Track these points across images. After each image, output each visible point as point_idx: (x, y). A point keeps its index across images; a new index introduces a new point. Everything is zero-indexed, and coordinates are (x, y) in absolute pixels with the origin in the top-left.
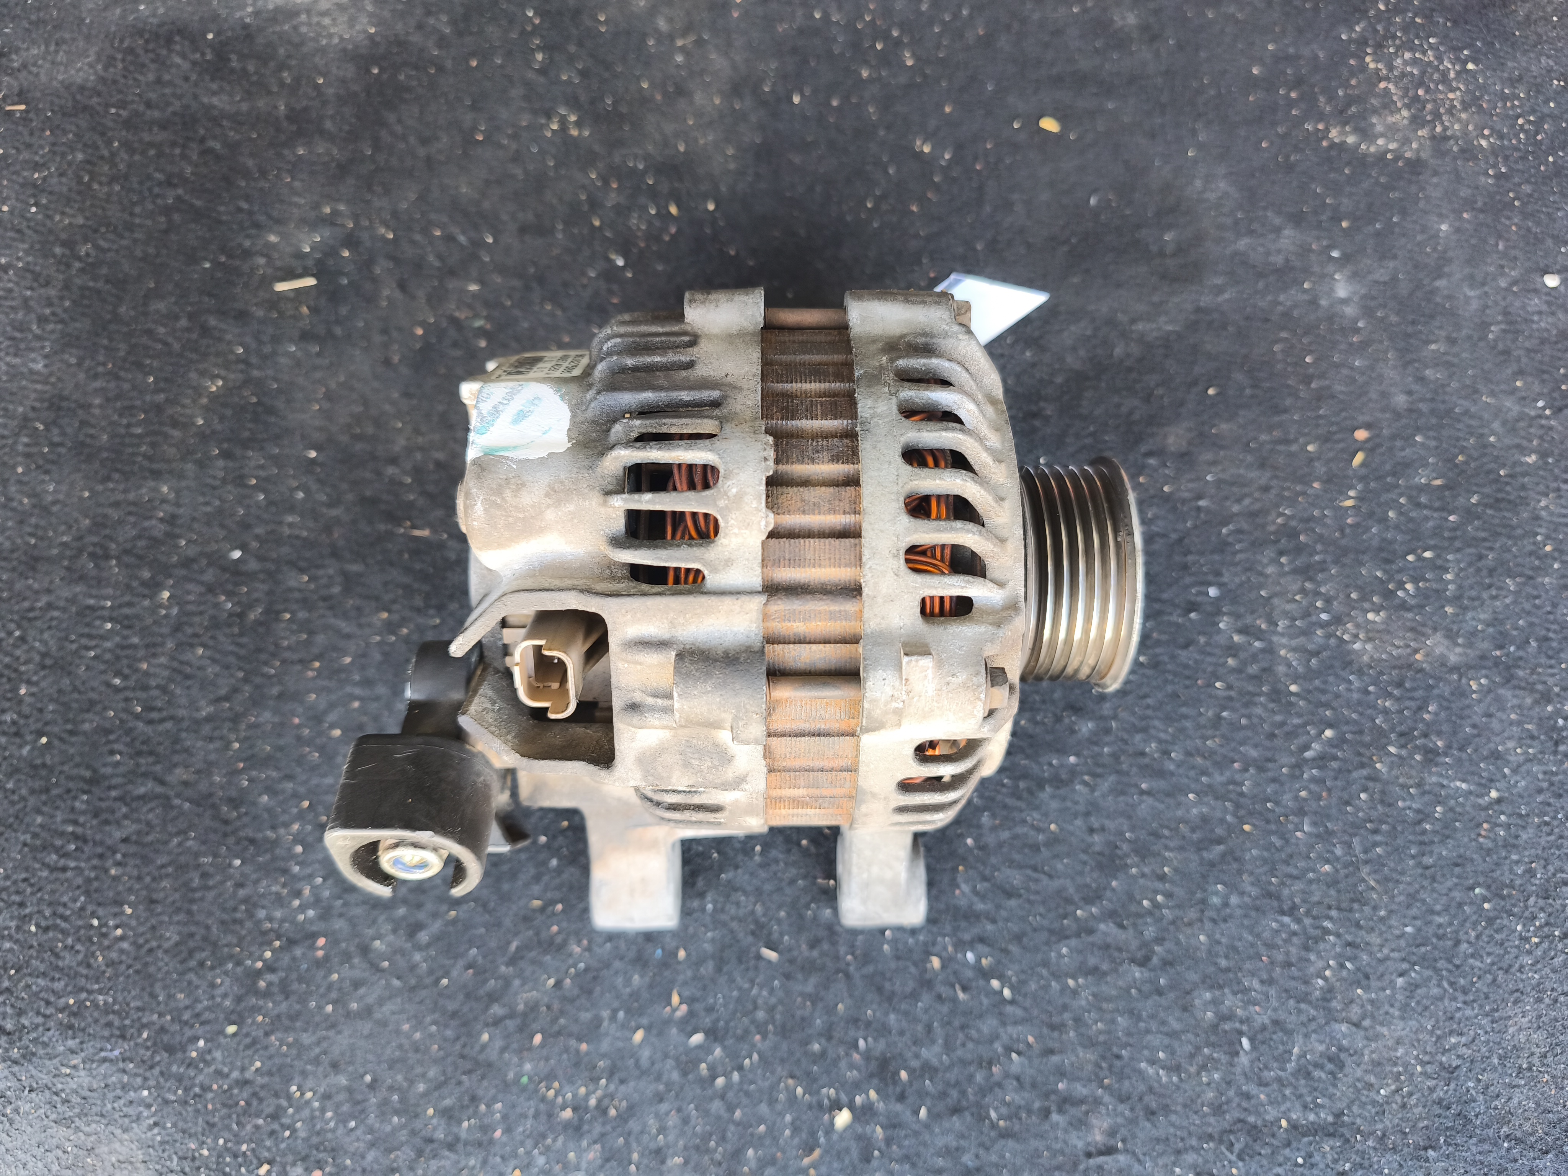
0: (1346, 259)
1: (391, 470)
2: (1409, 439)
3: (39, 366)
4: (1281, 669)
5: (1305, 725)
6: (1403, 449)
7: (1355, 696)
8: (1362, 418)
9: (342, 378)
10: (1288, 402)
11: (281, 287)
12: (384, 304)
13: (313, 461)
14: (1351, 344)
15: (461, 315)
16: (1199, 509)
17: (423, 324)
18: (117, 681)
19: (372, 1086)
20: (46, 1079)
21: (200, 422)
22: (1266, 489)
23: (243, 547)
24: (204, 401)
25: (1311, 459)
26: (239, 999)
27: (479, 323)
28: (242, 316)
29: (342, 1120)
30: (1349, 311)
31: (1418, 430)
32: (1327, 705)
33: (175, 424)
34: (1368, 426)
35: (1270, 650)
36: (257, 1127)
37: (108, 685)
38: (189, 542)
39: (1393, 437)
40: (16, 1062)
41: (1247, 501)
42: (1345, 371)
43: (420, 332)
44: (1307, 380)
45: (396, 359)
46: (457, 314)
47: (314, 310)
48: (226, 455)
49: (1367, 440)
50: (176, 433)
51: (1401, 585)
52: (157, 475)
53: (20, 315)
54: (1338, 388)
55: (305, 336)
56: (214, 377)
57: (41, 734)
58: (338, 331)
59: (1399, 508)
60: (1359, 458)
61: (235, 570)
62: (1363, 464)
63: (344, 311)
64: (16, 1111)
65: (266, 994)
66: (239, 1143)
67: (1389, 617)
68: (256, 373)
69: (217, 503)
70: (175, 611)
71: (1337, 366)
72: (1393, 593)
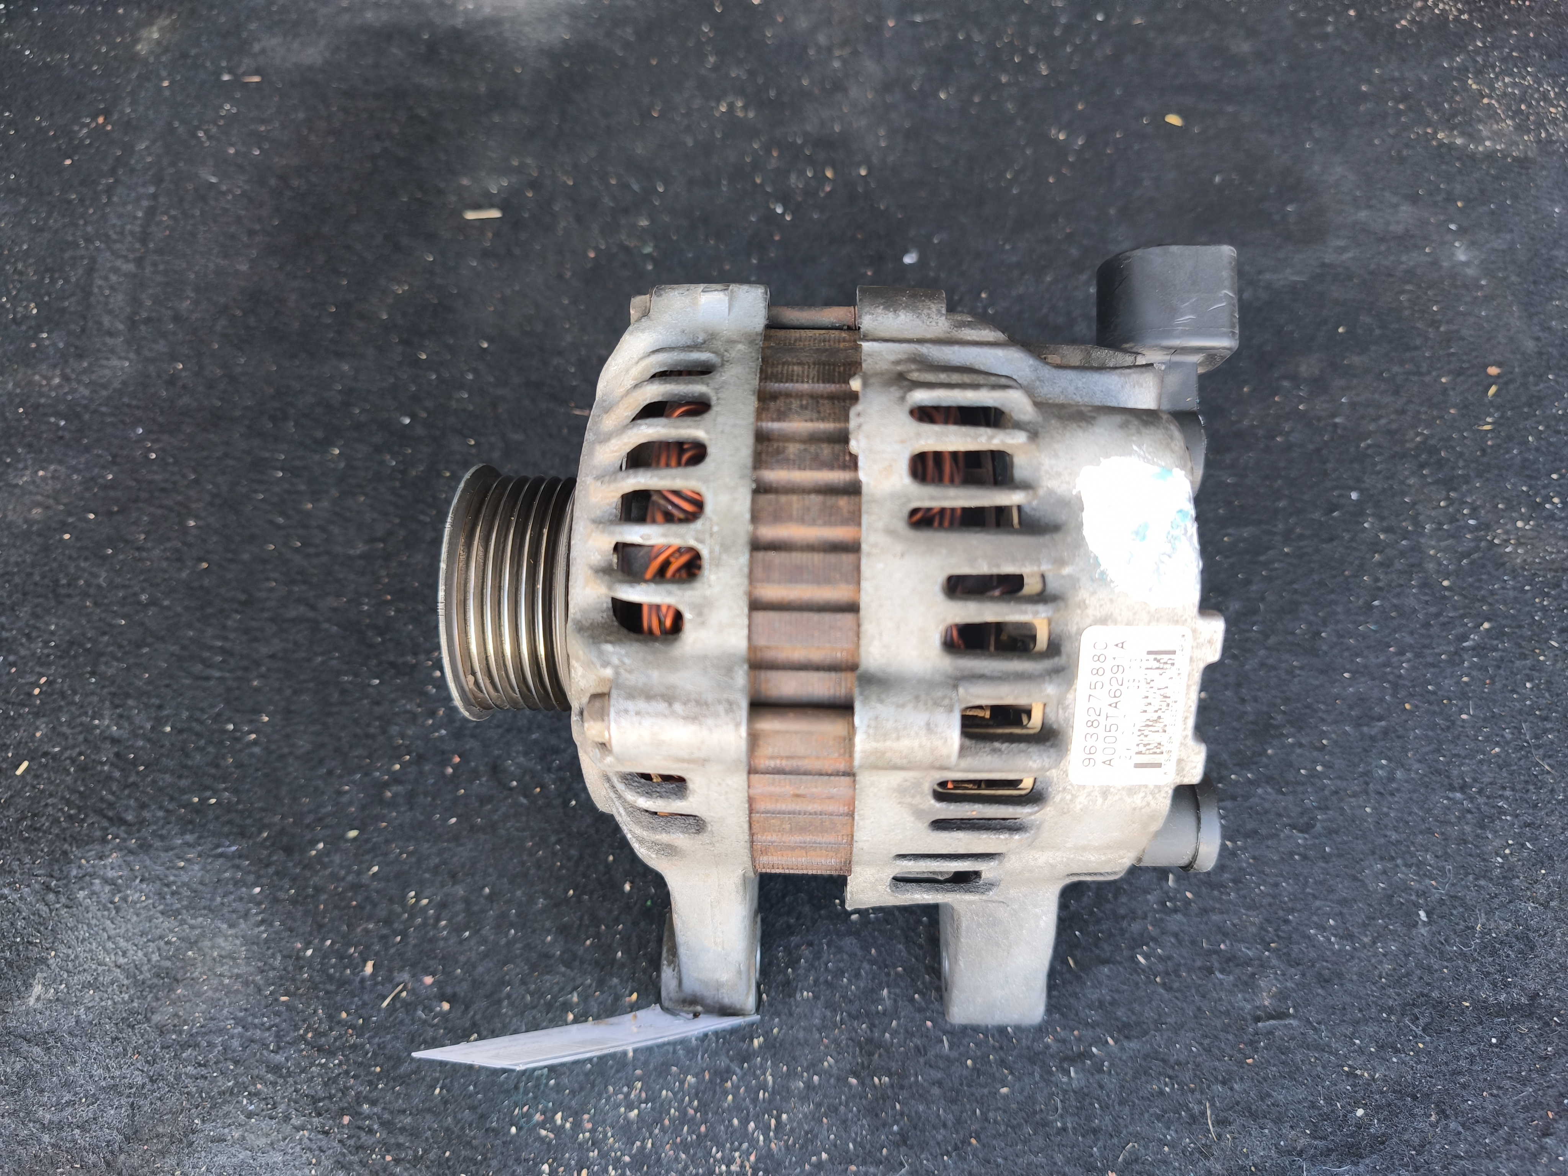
0: (1462, 231)
1: (556, 361)
2: (1541, 377)
3: (244, 267)
4: (1431, 566)
5: (1462, 617)
6: (1537, 384)
7: (1511, 593)
8: (1492, 358)
9: (517, 288)
10: (1418, 342)
11: (471, 215)
12: (560, 232)
13: (484, 350)
14: (1476, 298)
15: (631, 243)
16: (1335, 425)
17: (596, 249)
18: (281, 520)
19: (490, 898)
20: (159, 870)
21: (385, 317)
22: (1403, 412)
23: (413, 416)
24: (390, 300)
25: (1445, 391)
26: (363, 808)
27: (648, 250)
28: (431, 238)
29: (457, 930)
30: (1470, 272)
31: (1549, 369)
32: (1483, 600)
33: (362, 316)
34: (1499, 365)
35: (1416, 548)
36: (367, 931)
37: (271, 523)
38: (363, 411)
39: (1525, 375)
40: (131, 852)
41: (1383, 421)
42: (1472, 320)
43: (592, 255)
44: (1435, 324)
45: (568, 274)
46: (627, 243)
47: (497, 235)
48: (405, 342)
49: (1499, 376)
50: (361, 324)
51: (1548, 499)
52: (340, 356)
53: (233, 229)
54: (1465, 332)
55: (486, 254)
56: (399, 283)
57: (201, 560)
58: (517, 251)
59: (1539, 436)
60: (1493, 390)
61: (404, 436)
62: (1496, 395)
63: (523, 236)
64: (124, 899)
65: (392, 804)
66: (349, 945)
67: (1538, 525)
68: (439, 281)
69: (392, 380)
70: (342, 465)
71: (1463, 314)
72: (1540, 506)
